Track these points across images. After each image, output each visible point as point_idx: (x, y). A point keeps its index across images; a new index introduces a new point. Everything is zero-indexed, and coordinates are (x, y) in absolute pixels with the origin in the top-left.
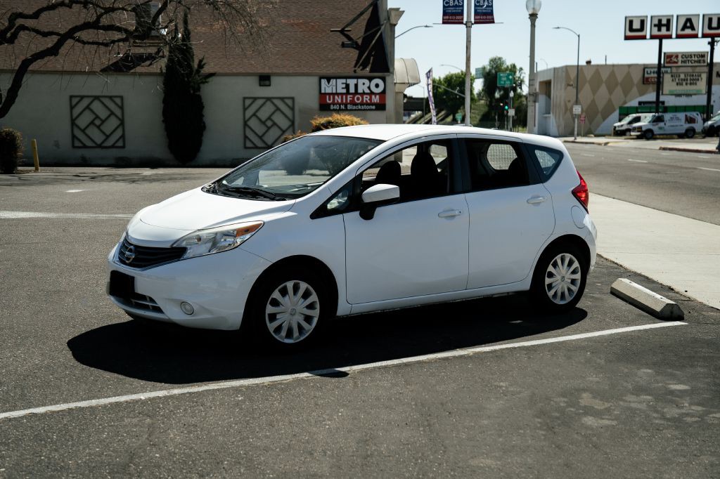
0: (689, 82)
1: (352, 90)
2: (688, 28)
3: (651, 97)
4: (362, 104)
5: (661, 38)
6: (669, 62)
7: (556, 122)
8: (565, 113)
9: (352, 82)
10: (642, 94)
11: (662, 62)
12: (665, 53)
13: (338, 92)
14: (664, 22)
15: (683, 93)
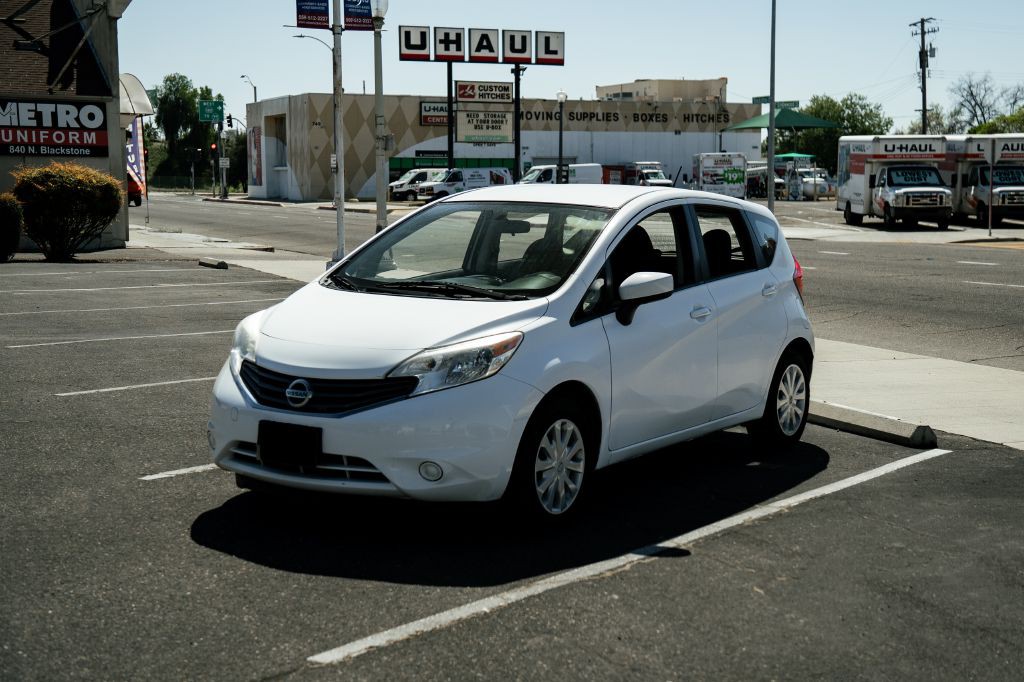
0: (490, 125)
1: (47, 122)
2: (485, 48)
3: (440, 143)
4: (66, 145)
5: (450, 60)
6: (462, 96)
7: (297, 179)
8: (312, 164)
9: (46, 109)
10: (420, 140)
11: (454, 95)
12: (456, 82)
13: (22, 124)
14: (453, 37)
15: (484, 140)
